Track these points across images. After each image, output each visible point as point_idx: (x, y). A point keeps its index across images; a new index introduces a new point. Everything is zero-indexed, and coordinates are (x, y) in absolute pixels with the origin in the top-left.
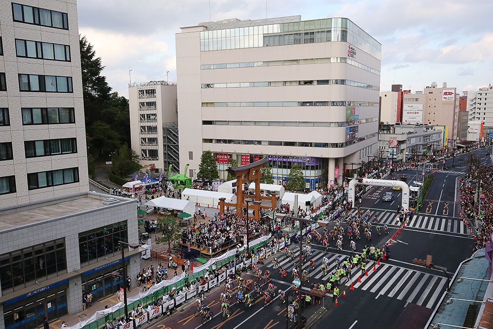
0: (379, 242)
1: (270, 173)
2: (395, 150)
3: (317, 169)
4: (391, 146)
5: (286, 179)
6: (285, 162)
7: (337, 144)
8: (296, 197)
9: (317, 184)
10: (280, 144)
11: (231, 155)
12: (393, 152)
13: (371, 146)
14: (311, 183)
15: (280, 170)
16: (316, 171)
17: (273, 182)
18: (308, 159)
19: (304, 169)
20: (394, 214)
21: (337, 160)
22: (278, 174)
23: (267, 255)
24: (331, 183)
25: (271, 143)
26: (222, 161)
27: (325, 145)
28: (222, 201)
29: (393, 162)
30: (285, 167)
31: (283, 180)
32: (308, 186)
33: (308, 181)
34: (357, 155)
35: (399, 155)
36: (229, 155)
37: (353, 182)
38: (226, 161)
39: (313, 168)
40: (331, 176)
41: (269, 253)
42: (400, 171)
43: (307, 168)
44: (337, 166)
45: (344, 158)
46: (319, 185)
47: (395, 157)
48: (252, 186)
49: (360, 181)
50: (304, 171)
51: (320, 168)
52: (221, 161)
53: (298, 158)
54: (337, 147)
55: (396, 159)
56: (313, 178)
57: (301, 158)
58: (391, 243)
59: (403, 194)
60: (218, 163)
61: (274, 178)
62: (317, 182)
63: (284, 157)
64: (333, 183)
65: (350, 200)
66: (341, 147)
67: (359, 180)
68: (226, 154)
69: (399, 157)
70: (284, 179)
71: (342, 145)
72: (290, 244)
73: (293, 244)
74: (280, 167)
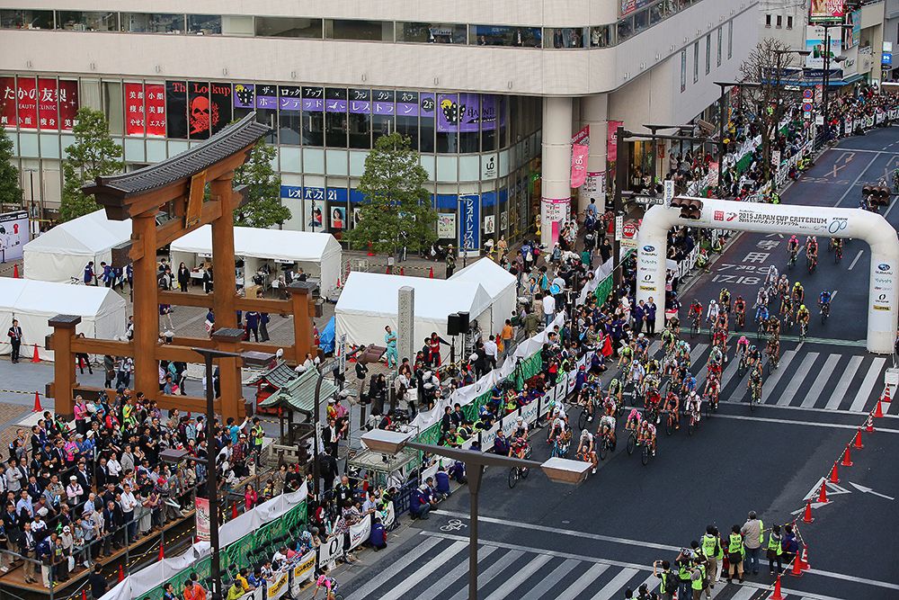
0: (777, 493)
1: (267, 172)
2: (835, 33)
3: (489, 146)
4: (817, 16)
5: (344, 199)
6: (336, 118)
7: (579, 31)
8: (407, 298)
9: (490, 220)
10: (310, 28)
11: (72, 87)
12: (827, 42)
13: (730, 21)
14: (464, 216)
15: (314, 156)
16: (486, 158)
17: (286, 214)
18: (448, 103)
19: (428, 149)
20: (834, 359)
21: (579, 105)
22: (303, 175)
23: (297, 580)
24: (553, 214)
25: (267, 27)
26: (31, 113)
27: (528, 37)
28: (66, 333)
29: (828, 89)
30: (336, 141)
31: (330, 204)
32: (447, 227)
33: (449, 203)
34: (670, 74)
35: (853, 55)
36: (64, 84)
37: (659, 218)
38: (49, 115)
39: (469, 144)
40: (556, 180)
41: (304, 575)
42: (858, 132)
43: (442, 144)
44: (580, 130)
45: (612, 96)
46: (499, 222)
47: (834, 66)
48: (198, 241)
49: (691, 210)
50: (426, 161)
51: (502, 145)
52: (23, 114)
53: (397, 96)
54: (581, 45)
55: (840, 73)
56: (472, 191)
57: (414, 97)
58: (823, 498)
59: (874, 267)
60: (10, 122)
61: (285, 192)
62: (488, 211)
63: (332, 93)
64: (562, 212)
65: (642, 296)
66: (601, 45)
67: (685, 208)
68: (48, 83)
69: (855, 63)
70: (333, 196)
71: (603, 36)
72: (396, 525)
73: (406, 521)
74: (315, 140)
